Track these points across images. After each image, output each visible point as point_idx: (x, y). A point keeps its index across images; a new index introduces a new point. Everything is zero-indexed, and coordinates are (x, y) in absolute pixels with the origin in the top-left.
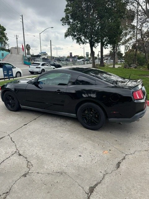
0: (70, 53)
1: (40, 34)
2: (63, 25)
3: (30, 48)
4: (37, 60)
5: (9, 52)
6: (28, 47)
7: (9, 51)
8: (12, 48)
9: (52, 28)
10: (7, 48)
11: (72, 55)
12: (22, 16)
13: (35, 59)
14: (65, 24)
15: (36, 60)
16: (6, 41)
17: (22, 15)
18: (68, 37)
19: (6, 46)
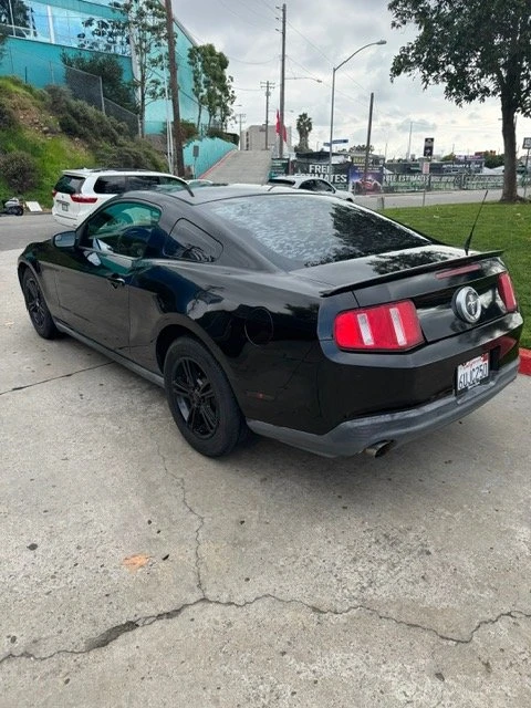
0: (426, 140)
1: (335, 70)
2: (394, 24)
3: (310, 129)
4: (313, 172)
5: (236, 143)
6: (304, 126)
7: (234, 138)
8: (252, 127)
9: (383, 43)
10: (230, 130)
11: (431, 148)
12: (284, 11)
13: (308, 169)
14: (404, 23)
15: (311, 169)
16: (228, 104)
17: (284, 6)
18: (403, 75)
19: (229, 124)
